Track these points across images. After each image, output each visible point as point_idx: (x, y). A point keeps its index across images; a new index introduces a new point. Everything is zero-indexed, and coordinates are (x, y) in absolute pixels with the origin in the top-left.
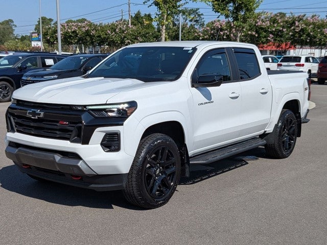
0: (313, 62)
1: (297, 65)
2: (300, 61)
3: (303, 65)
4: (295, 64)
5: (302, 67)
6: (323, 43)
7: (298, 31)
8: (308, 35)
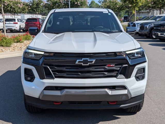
0: (20, 22)
1: (14, 23)
2: (15, 21)
3: (17, 23)
4: (13, 22)
5: (17, 24)
6: (16, 12)
7: (6, 5)
8: (11, 7)
